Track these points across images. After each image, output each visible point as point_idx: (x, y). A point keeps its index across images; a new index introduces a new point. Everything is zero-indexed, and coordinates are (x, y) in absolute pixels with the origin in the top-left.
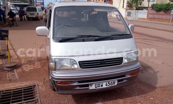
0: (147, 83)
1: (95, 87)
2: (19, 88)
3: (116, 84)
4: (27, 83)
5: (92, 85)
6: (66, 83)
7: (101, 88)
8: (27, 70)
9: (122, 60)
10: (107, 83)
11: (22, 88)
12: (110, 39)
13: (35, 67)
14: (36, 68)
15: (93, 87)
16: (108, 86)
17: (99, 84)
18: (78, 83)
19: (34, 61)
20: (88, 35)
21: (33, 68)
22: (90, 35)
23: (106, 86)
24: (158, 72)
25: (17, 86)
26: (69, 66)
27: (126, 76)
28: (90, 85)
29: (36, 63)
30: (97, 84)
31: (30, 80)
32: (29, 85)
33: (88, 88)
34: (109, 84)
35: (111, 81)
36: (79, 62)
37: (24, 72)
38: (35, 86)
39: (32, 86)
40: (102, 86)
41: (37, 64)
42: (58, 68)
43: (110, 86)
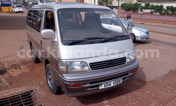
0: (138, 79)
1: (105, 87)
2: (15, 95)
3: (121, 82)
4: (22, 89)
5: (102, 85)
6: (79, 85)
7: (109, 87)
8: (15, 75)
9: (126, 59)
10: (115, 82)
11: (18, 95)
12: (113, 40)
13: (22, 71)
14: (24, 72)
15: (102, 87)
16: (115, 85)
17: (108, 83)
18: (90, 84)
19: (19, 65)
20: (94, 37)
21: (20, 73)
22: (96, 37)
23: (113, 85)
24: (142, 68)
25: (12, 94)
26: (79, 68)
27: (129, 74)
28: (100, 85)
29: (22, 67)
30: (106, 84)
31: (24, 86)
32: (25, 91)
33: (98, 88)
34: (116, 83)
35: (117, 80)
36: (90, 64)
37: (12, 77)
38: (32, 91)
39: (29, 92)
40: (110, 85)
41: (24, 68)
42: (69, 71)
43: (117, 84)
